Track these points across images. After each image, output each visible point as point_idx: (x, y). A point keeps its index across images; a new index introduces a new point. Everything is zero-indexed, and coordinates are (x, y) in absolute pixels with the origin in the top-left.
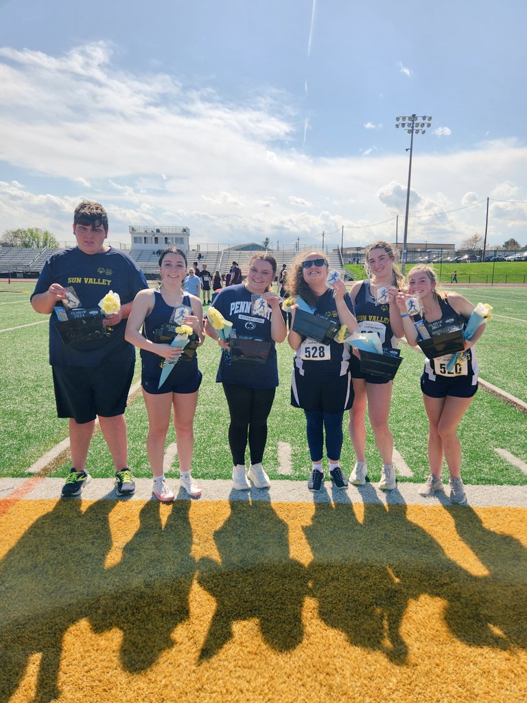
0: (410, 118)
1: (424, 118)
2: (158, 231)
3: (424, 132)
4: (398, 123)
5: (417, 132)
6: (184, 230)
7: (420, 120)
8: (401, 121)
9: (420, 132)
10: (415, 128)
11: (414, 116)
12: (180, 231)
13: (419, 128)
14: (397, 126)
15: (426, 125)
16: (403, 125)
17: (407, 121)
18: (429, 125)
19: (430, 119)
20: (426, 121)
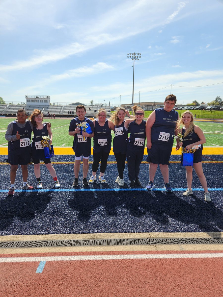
0: (133, 54)
1: (138, 54)
2: (37, 97)
3: (138, 60)
4: (128, 56)
5: (136, 59)
6: (48, 97)
7: (136, 55)
8: (129, 55)
9: (137, 59)
10: (135, 58)
11: (134, 53)
12: (46, 97)
13: (136, 58)
14: (128, 57)
15: (139, 57)
16: (130, 57)
17: (132, 55)
18: (140, 57)
19: (140, 54)
20: (139, 55)
